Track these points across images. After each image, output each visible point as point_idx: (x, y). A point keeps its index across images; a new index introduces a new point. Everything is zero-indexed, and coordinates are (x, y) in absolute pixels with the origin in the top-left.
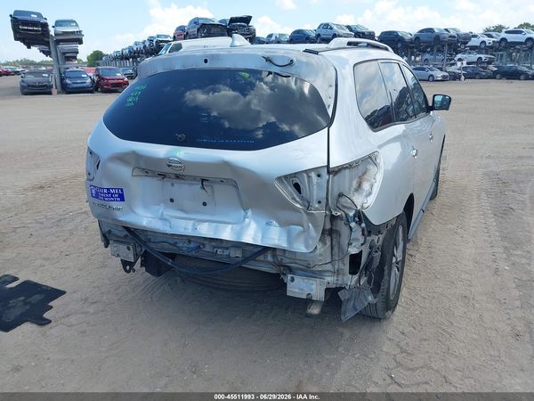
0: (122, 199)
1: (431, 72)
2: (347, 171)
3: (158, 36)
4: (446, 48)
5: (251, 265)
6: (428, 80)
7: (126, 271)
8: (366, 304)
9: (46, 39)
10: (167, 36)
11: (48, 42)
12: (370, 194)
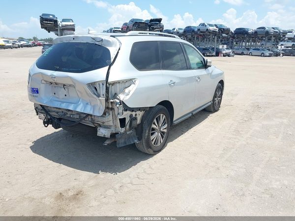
0: (38, 93)
1: (262, 52)
2: (118, 84)
3: (115, 28)
4: (273, 38)
5: (83, 122)
6: (261, 56)
7: (45, 126)
8: (132, 143)
9: (56, 28)
10: (119, 28)
11: (57, 30)
12: (128, 95)
